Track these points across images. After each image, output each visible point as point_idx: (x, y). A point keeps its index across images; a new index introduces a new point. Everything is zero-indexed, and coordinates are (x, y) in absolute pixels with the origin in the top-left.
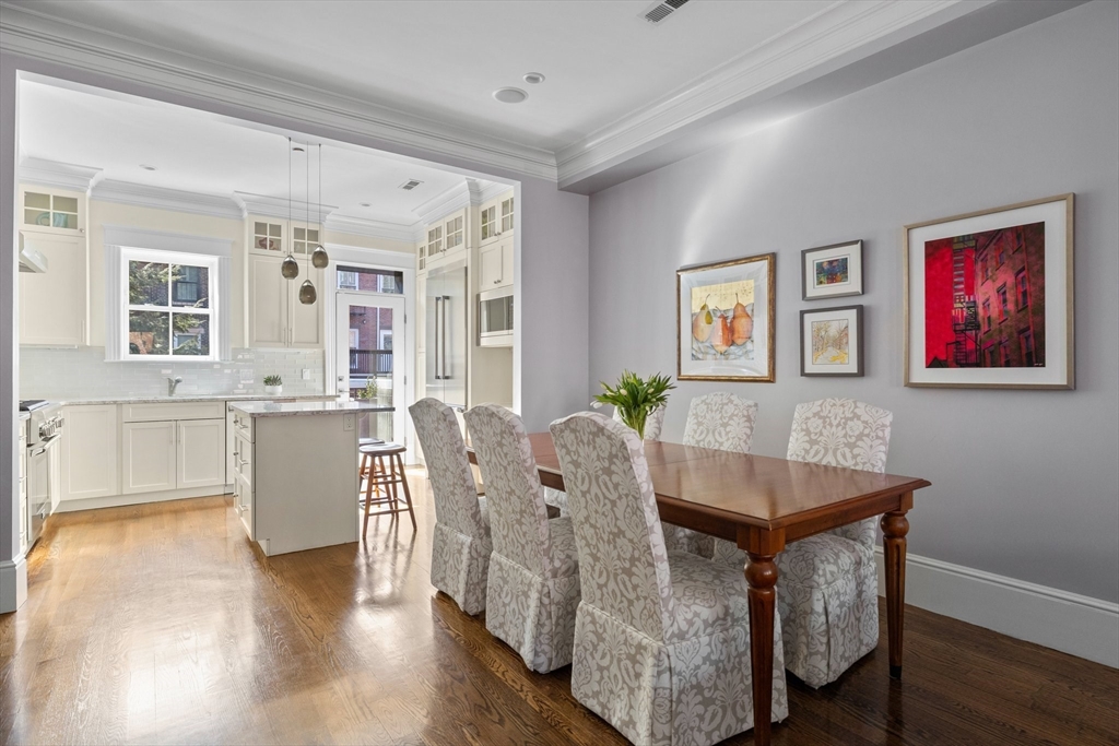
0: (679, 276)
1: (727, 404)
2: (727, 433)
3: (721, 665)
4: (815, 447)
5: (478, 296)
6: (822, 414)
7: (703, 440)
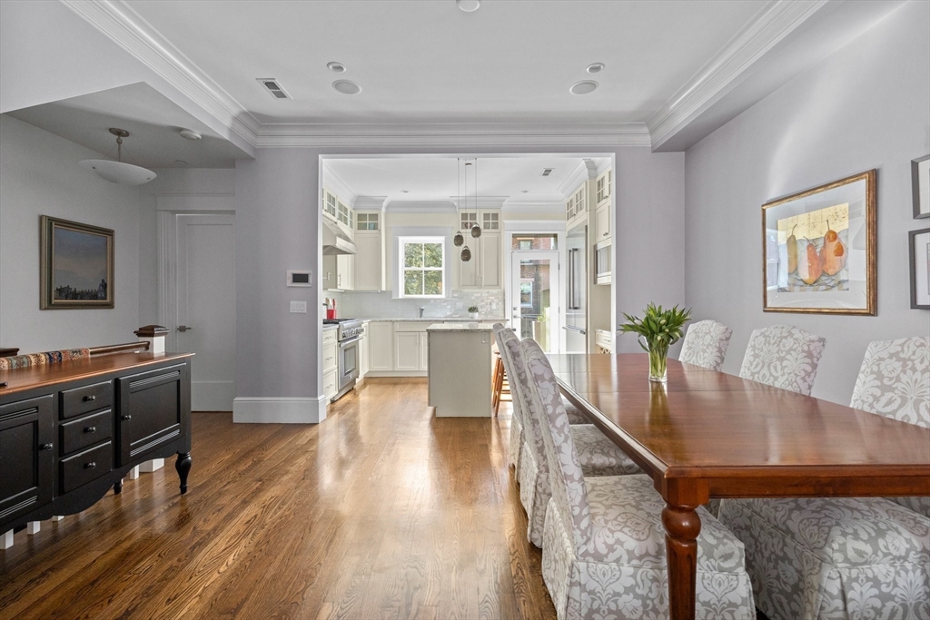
0: (764, 211)
1: (786, 338)
2: (783, 368)
3: (649, 602)
4: (889, 395)
5: (595, 246)
6: (902, 355)
7: (758, 373)
